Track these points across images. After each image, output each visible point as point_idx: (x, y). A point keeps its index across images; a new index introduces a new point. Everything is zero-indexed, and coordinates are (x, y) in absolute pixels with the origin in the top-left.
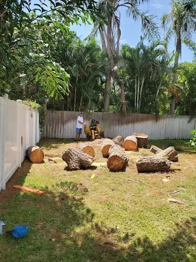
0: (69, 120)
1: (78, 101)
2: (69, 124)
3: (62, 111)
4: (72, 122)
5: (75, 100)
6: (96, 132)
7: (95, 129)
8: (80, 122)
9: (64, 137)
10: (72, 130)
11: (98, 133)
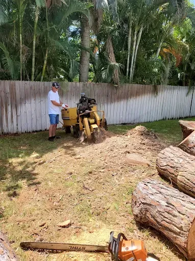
0: (26, 98)
1: (39, 61)
2: (28, 105)
3: (12, 82)
4: (33, 101)
5: (34, 59)
6: (92, 121)
7: (88, 116)
8: (54, 103)
9: (20, 130)
10: (34, 116)
11: (95, 123)
